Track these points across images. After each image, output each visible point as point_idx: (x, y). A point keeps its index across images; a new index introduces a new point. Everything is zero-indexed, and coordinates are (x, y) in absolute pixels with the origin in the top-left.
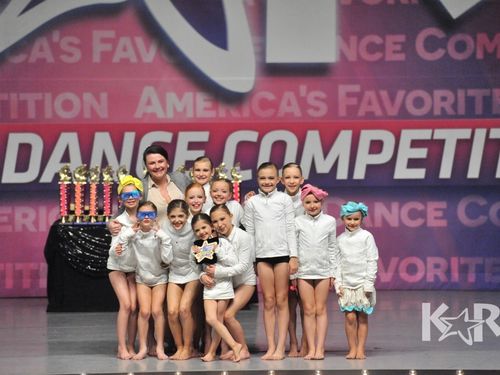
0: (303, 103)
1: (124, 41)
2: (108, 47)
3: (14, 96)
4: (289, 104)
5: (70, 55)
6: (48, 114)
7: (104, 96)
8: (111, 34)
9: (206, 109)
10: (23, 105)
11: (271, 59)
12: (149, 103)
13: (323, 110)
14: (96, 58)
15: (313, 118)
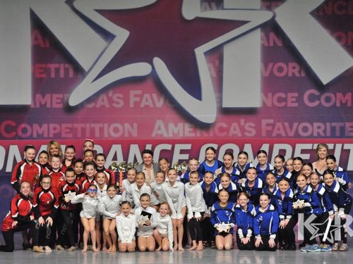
0: (243, 130)
1: (147, 96)
2: (138, 99)
3: (88, 125)
4: (235, 130)
5: (118, 103)
6: (106, 135)
7: (135, 125)
8: (139, 92)
9: (190, 132)
10: (93, 130)
11: (225, 105)
12: (159, 128)
13: (254, 133)
14: (132, 105)
15: (248, 137)
